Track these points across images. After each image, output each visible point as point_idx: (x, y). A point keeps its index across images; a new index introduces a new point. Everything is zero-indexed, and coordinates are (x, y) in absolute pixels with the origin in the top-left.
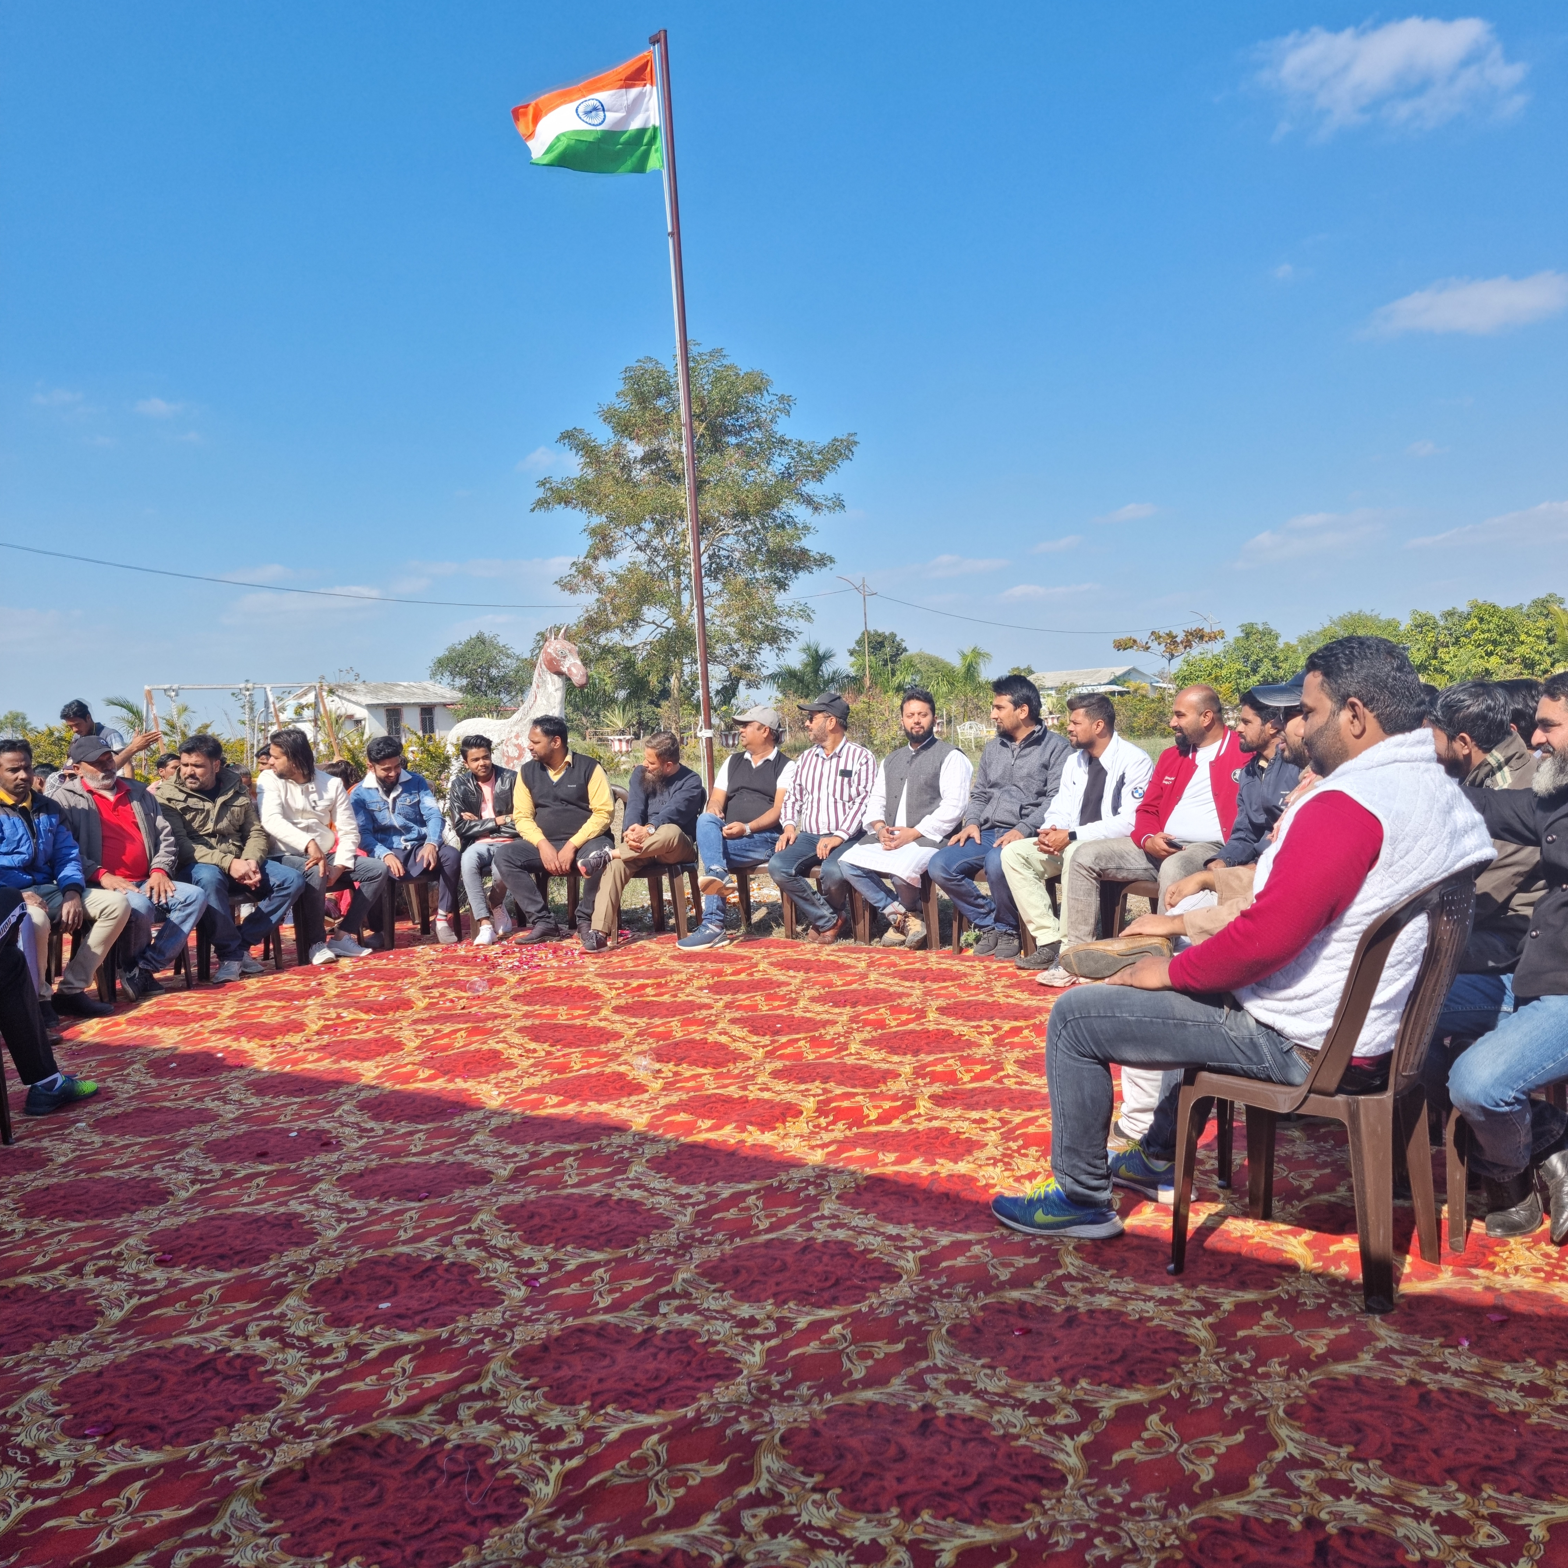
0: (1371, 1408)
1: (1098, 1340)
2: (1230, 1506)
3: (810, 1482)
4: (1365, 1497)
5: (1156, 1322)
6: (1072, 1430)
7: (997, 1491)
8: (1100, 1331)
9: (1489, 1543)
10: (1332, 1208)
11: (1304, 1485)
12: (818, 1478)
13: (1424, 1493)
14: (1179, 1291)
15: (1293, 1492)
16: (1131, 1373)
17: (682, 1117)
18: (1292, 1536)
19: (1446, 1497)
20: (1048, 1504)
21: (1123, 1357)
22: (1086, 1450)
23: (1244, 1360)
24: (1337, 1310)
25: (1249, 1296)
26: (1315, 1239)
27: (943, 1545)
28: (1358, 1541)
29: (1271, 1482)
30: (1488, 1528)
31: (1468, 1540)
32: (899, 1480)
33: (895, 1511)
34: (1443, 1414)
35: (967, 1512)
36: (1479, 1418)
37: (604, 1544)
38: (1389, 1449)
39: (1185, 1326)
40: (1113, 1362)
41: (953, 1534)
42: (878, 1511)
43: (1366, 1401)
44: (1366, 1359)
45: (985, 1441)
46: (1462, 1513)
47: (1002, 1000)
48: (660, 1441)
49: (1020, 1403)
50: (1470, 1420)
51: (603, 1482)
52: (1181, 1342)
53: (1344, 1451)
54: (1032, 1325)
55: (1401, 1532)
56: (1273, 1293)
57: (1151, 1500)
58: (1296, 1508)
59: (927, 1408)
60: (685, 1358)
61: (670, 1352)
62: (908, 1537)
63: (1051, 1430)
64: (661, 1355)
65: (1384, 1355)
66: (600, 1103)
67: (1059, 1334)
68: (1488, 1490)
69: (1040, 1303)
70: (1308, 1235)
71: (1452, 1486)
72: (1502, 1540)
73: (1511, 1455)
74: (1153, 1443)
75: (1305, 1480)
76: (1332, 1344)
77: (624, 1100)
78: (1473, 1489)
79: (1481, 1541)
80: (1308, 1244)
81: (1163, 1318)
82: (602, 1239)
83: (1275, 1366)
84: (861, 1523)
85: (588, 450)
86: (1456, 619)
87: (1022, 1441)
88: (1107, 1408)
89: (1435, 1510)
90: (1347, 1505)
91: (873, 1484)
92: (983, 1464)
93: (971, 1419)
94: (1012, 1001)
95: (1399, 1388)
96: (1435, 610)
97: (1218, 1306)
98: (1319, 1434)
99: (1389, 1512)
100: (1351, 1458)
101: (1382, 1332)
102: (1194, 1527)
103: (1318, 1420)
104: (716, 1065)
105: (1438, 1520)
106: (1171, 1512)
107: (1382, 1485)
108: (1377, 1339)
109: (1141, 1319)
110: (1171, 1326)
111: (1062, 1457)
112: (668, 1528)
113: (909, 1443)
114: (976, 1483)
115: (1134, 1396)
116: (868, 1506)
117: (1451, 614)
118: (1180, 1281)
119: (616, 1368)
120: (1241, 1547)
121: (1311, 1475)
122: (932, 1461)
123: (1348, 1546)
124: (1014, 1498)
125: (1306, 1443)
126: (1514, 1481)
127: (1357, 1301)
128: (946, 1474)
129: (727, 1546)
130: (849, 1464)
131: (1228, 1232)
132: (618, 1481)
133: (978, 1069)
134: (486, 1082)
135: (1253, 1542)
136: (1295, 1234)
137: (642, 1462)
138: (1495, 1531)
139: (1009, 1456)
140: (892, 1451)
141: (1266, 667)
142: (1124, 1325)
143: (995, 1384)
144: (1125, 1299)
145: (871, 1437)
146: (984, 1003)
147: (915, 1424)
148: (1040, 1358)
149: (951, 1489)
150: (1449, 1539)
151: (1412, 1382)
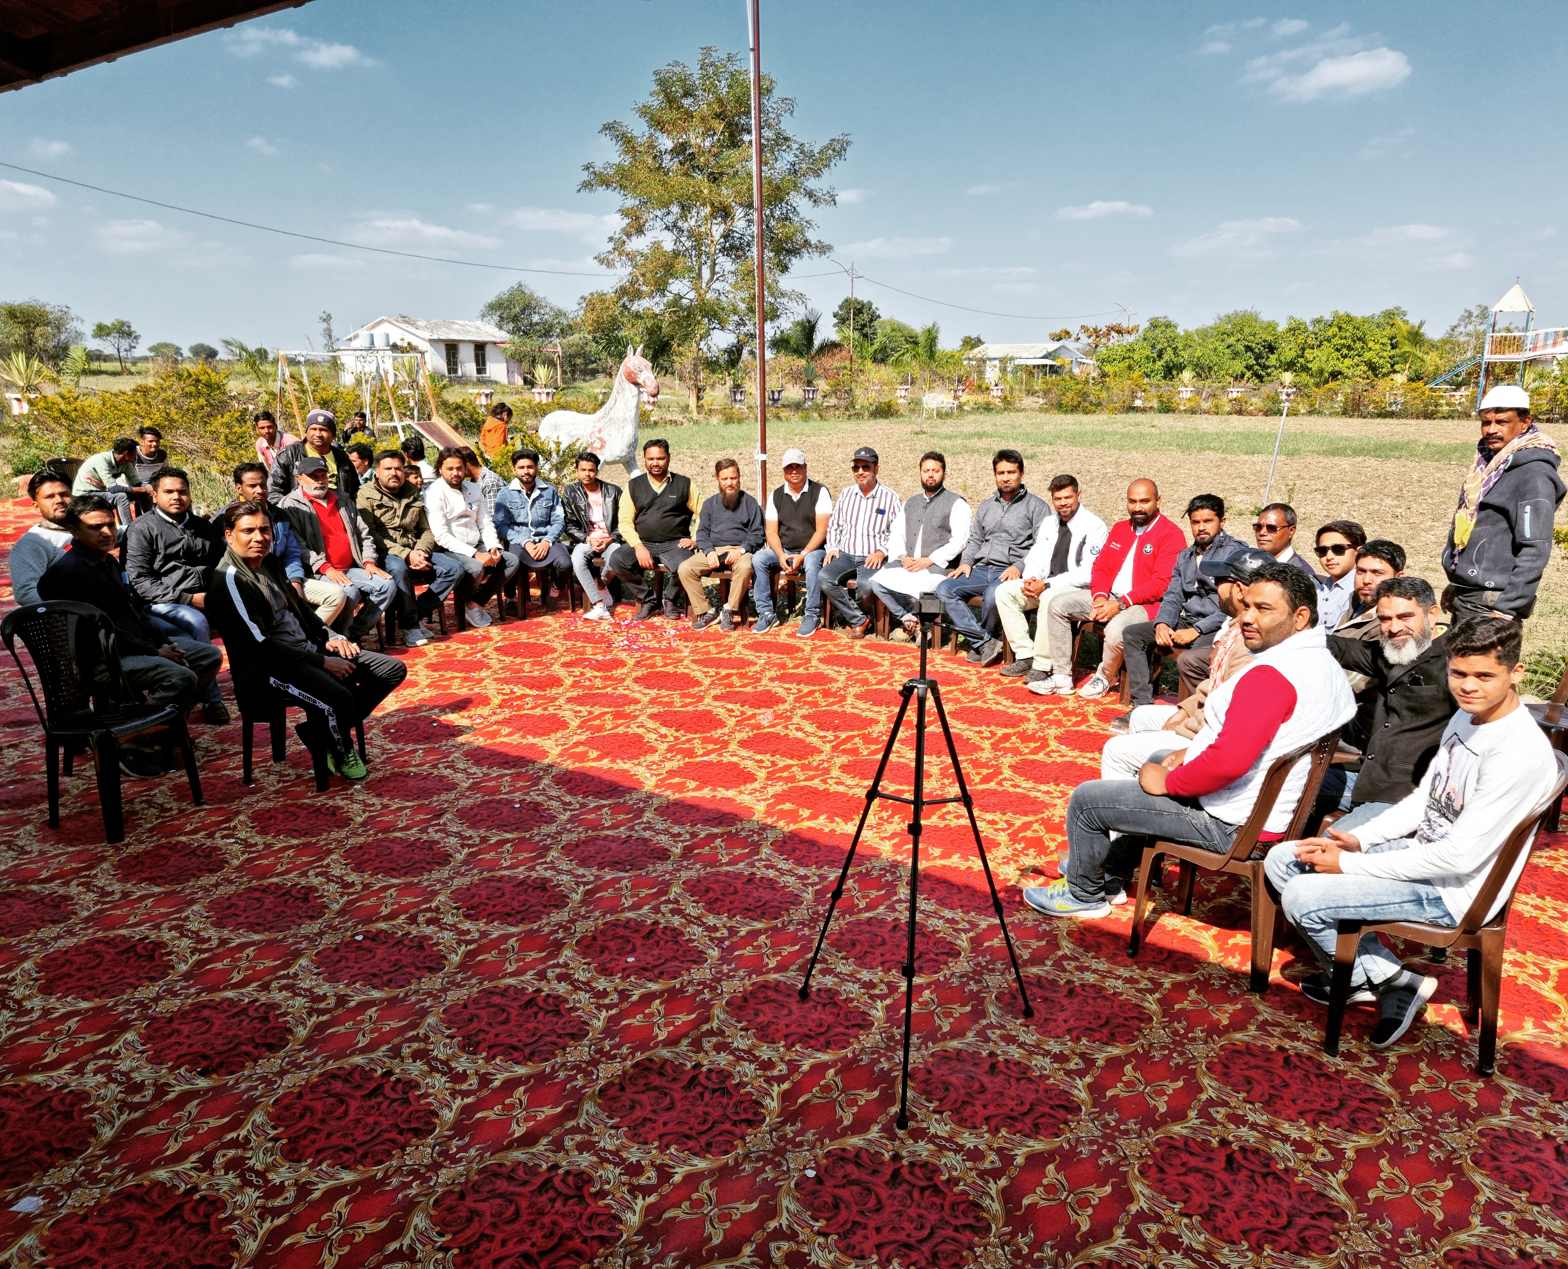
0: (1257, 1067)
1: (1090, 1009)
2: (1177, 1129)
3: (932, 1106)
4: (1253, 1126)
5: (1124, 997)
6: (1081, 1074)
7: (1042, 1116)
8: (1090, 1001)
9: (1322, 1159)
10: (1229, 908)
11: (1219, 1117)
12: (936, 1104)
13: (1286, 1126)
14: (1137, 973)
15: (1213, 1122)
16: (1113, 1035)
17: (788, 806)
18: (1212, 1150)
19: (1299, 1129)
20: (1073, 1125)
21: (1107, 1023)
22: (1090, 1087)
23: (1180, 1027)
24: (1233, 990)
25: (1180, 978)
26: (1219, 933)
27: (1016, 1152)
28: (1249, 1154)
29: (1200, 1116)
30: (1322, 1150)
31: (1310, 1156)
32: (984, 1106)
33: (985, 1128)
34: (1297, 1073)
35: (1027, 1131)
36: (1317, 1076)
37: (818, 1144)
38: (1267, 1097)
39: (1143, 1000)
40: (1102, 1026)
41: (1021, 1144)
42: (975, 1128)
43: (1253, 1062)
44: (1252, 1030)
45: (1030, 1080)
46: (1308, 1139)
47: (994, 707)
48: (836, 1074)
49: (1047, 1053)
50: (1313, 1078)
51: (807, 1102)
52: (1141, 1013)
53: (1242, 1096)
54: (1047, 994)
55: (1274, 1150)
56: (1194, 975)
57: (1132, 1125)
58: (1214, 1133)
59: (992, 1054)
60: (835, 1011)
61: (824, 1005)
62: (995, 1146)
63: (1068, 1073)
64: (819, 1008)
65: (1263, 1026)
66: (727, 789)
67: (1065, 1002)
68: (1323, 1126)
69: (1050, 977)
70: (1215, 930)
71: (1303, 1122)
72: (1330, 1157)
73: (1336, 1104)
74: (1129, 1084)
75: (1219, 1114)
76: (1232, 1016)
77: (742, 788)
78: (1315, 1125)
79: (1318, 1157)
80: (1214, 937)
81: (1128, 993)
82: (759, 911)
83: (1198, 1033)
84: (966, 1135)
85: (627, 141)
86: (1322, 326)
87: (1052, 1081)
88: (1101, 1059)
89: (1293, 1136)
90: (1244, 1131)
91: (969, 1109)
92: (1031, 1097)
93: (1019, 1063)
94: (1000, 707)
95: (1272, 1053)
96: (1307, 317)
97: (1161, 984)
98: (1226, 1083)
99: (1267, 1136)
100: (1245, 1101)
101: (1261, 1007)
102: (1158, 1143)
103: (1225, 1074)
104: (800, 758)
105: (1295, 1143)
106: (1144, 1133)
107: (1262, 1119)
108: (1258, 1013)
109: (1115, 993)
110: (1134, 1001)
111: (1076, 1092)
112: (853, 1134)
113: (986, 1080)
114: (1030, 1110)
115: (1116, 1051)
116: (968, 1124)
117: (1318, 321)
118: (1136, 963)
119: (794, 1017)
120: (1185, 1157)
121: (1223, 1110)
122: (1002, 1094)
123: (1245, 1158)
124: (1052, 1121)
125: (1219, 1090)
126: (1337, 1121)
127: (1246, 984)
128: (1012, 1104)
129: (890, 1147)
130: (953, 1095)
131: (1164, 926)
132: (816, 1101)
133: (985, 772)
134: (639, 764)
135: (1191, 1154)
136: (1207, 930)
137: (826, 1089)
138: (1326, 1151)
139: (1046, 1091)
140: (976, 1086)
141: (1168, 355)
142: (1105, 998)
143: (1030, 1038)
144: (1104, 977)
145: (962, 1075)
146: (981, 709)
147: (986, 1066)
148: (1055, 1021)
149: (1015, 1114)
150: (1300, 1155)
151: (1280, 1048)
